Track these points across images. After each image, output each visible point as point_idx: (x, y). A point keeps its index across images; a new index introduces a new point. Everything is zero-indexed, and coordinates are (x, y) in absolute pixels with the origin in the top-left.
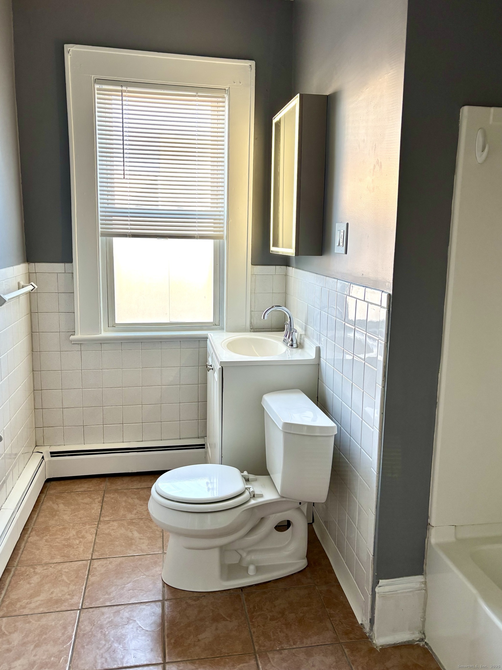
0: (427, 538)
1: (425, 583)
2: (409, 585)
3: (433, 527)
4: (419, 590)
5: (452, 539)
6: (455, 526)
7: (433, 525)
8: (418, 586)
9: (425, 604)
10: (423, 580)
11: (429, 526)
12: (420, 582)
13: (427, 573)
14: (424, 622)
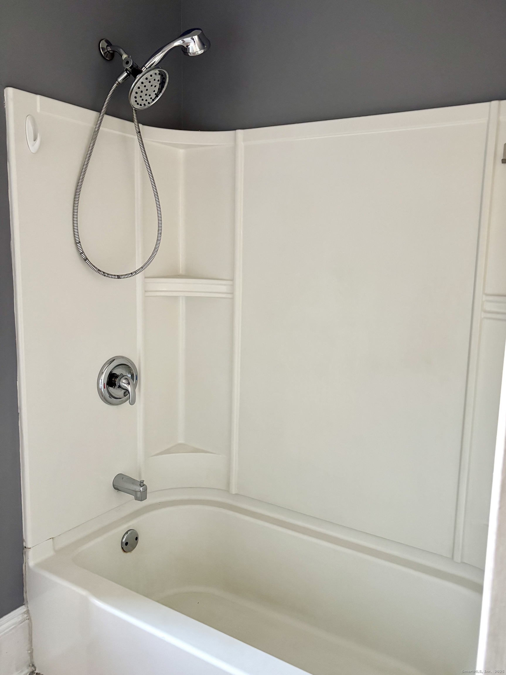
0: (24, 563)
1: (28, 612)
2: (9, 623)
3: (30, 548)
4: (22, 622)
5: (51, 553)
6: (52, 538)
7: (29, 547)
8: (20, 618)
9: (30, 634)
10: (25, 610)
11: (25, 550)
12: (22, 613)
13: (28, 601)
14: (31, 655)
